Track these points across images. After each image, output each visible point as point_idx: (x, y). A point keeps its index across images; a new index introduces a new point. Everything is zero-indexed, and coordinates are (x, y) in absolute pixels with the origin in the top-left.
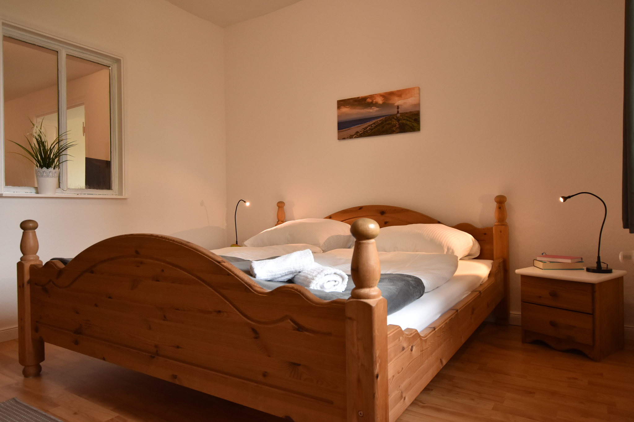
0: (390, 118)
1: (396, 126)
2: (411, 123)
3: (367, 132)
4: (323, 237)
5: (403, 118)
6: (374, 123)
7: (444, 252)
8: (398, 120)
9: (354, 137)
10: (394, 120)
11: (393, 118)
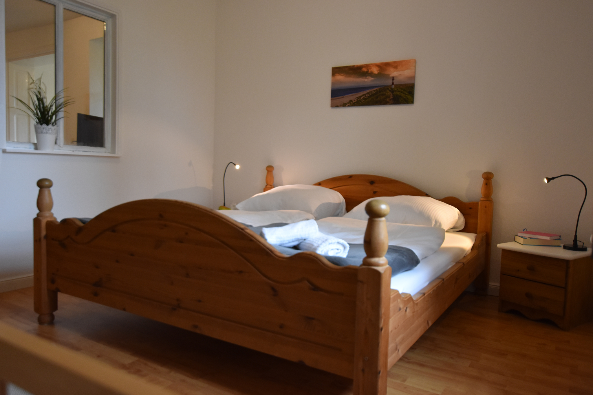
0: (385, 88)
1: (390, 97)
2: (405, 95)
3: (361, 101)
4: (315, 205)
5: (397, 89)
6: (368, 93)
7: (432, 224)
8: (392, 91)
9: (347, 105)
10: (389, 91)
11: (388, 89)
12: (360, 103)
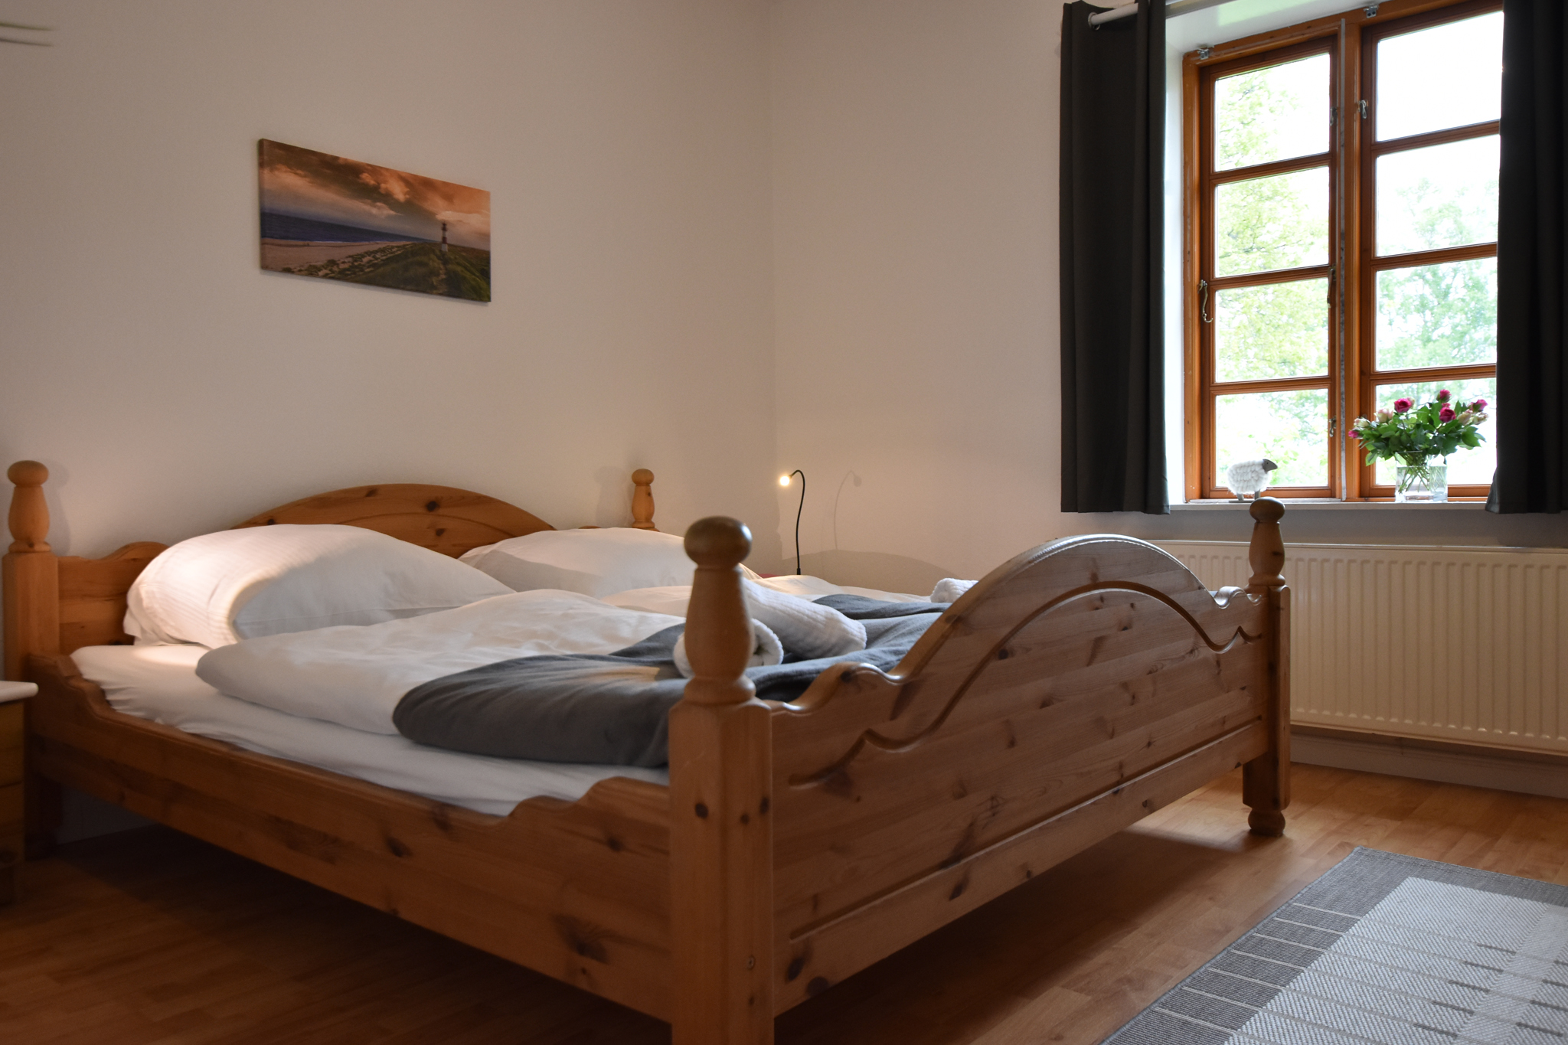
12: (361, 273)
